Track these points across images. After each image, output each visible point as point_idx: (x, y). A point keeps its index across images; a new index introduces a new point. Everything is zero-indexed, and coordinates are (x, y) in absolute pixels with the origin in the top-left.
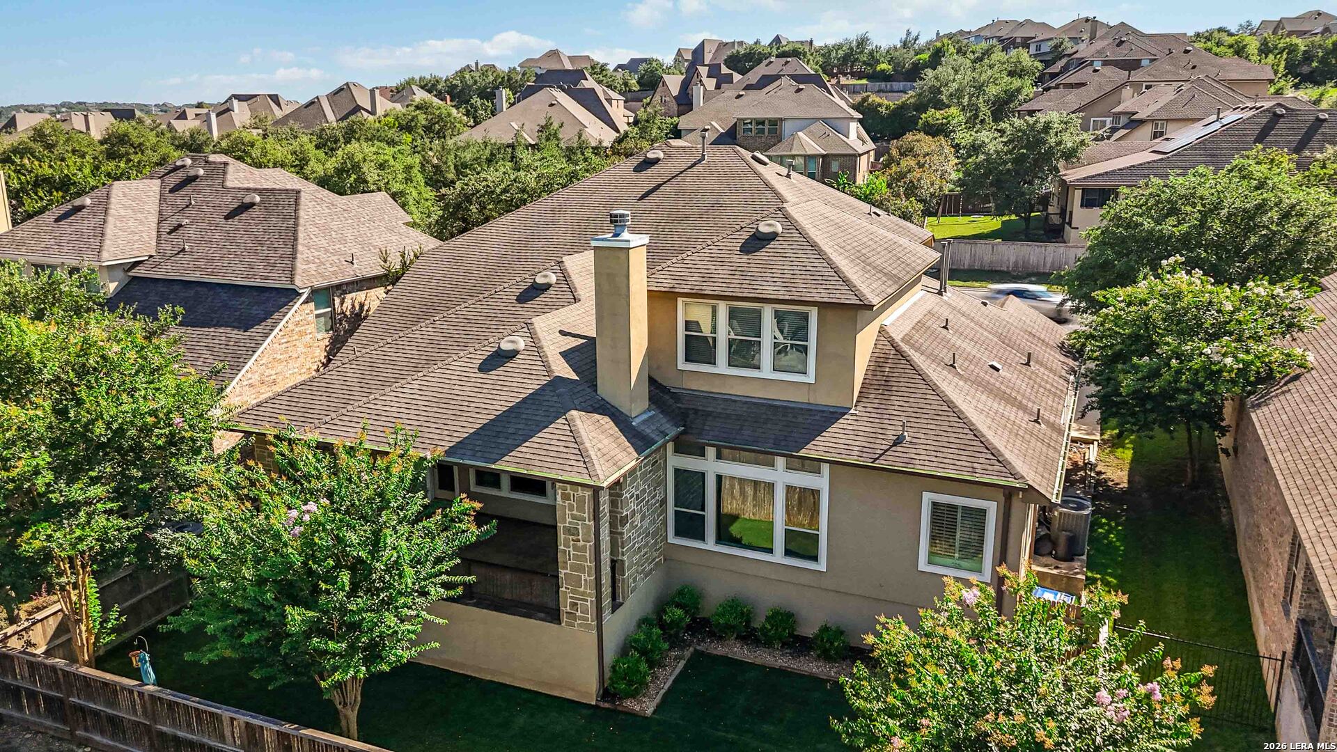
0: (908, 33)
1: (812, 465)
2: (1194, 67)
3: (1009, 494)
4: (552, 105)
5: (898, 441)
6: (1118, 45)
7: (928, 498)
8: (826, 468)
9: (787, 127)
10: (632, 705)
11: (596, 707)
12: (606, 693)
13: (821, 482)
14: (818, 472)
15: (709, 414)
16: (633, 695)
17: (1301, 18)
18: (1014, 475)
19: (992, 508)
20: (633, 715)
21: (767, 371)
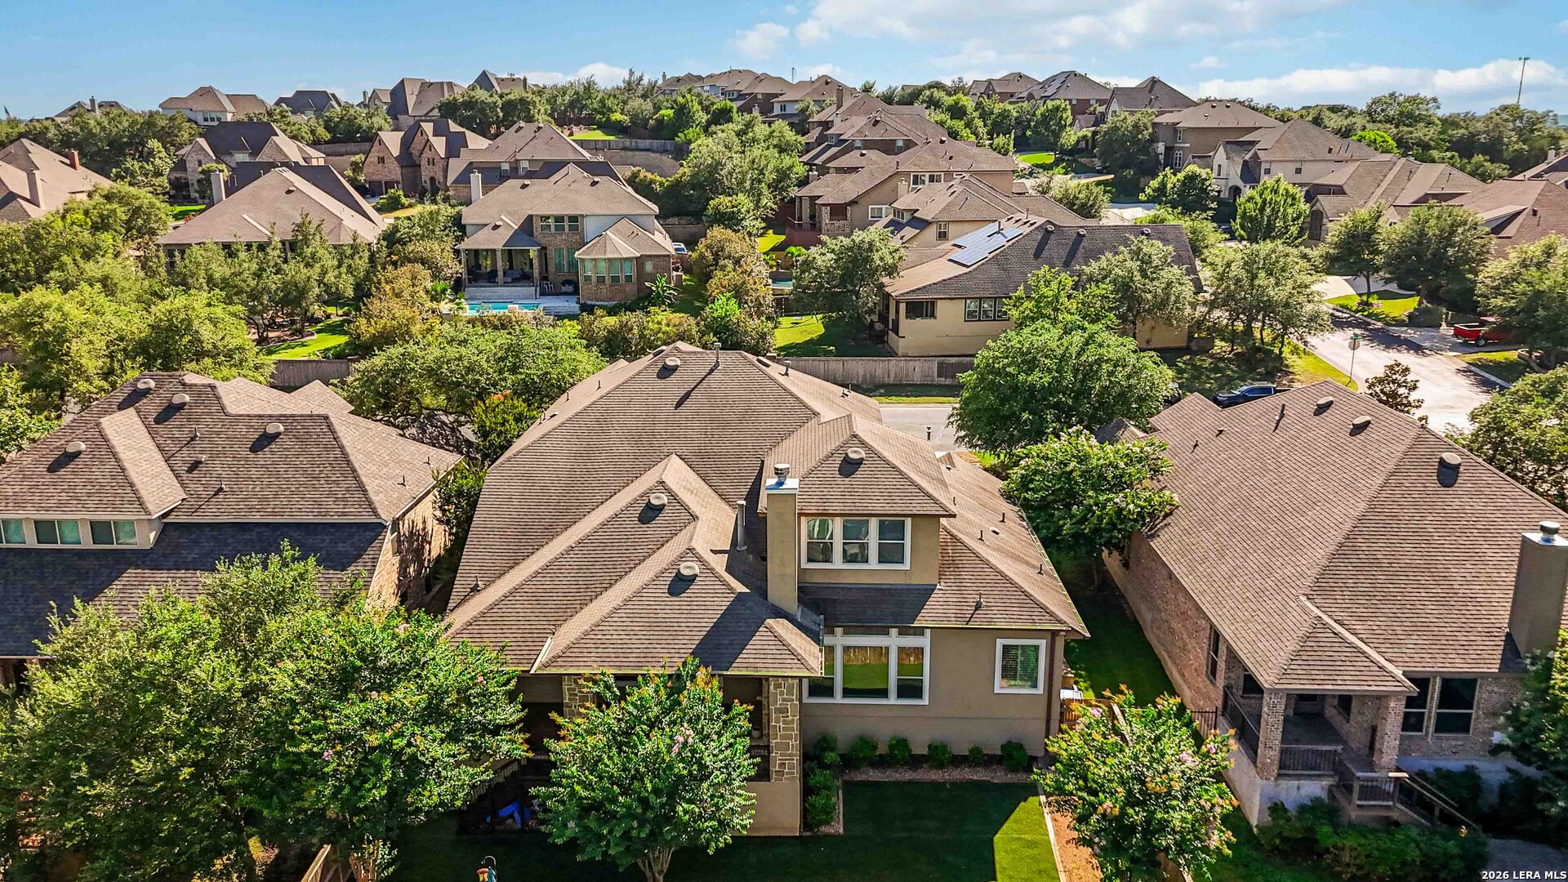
0: (631, 73)
1: (920, 631)
2: (951, 158)
3: (1054, 634)
4: (289, 192)
5: (978, 606)
6: (874, 125)
7: (1000, 643)
8: (928, 632)
9: (590, 227)
10: (824, 829)
11: (800, 837)
12: (806, 824)
13: (924, 642)
14: (923, 634)
15: (835, 601)
16: (827, 823)
18: (1060, 621)
19: (1043, 644)
20: (832, 836)
21: (873, 563)
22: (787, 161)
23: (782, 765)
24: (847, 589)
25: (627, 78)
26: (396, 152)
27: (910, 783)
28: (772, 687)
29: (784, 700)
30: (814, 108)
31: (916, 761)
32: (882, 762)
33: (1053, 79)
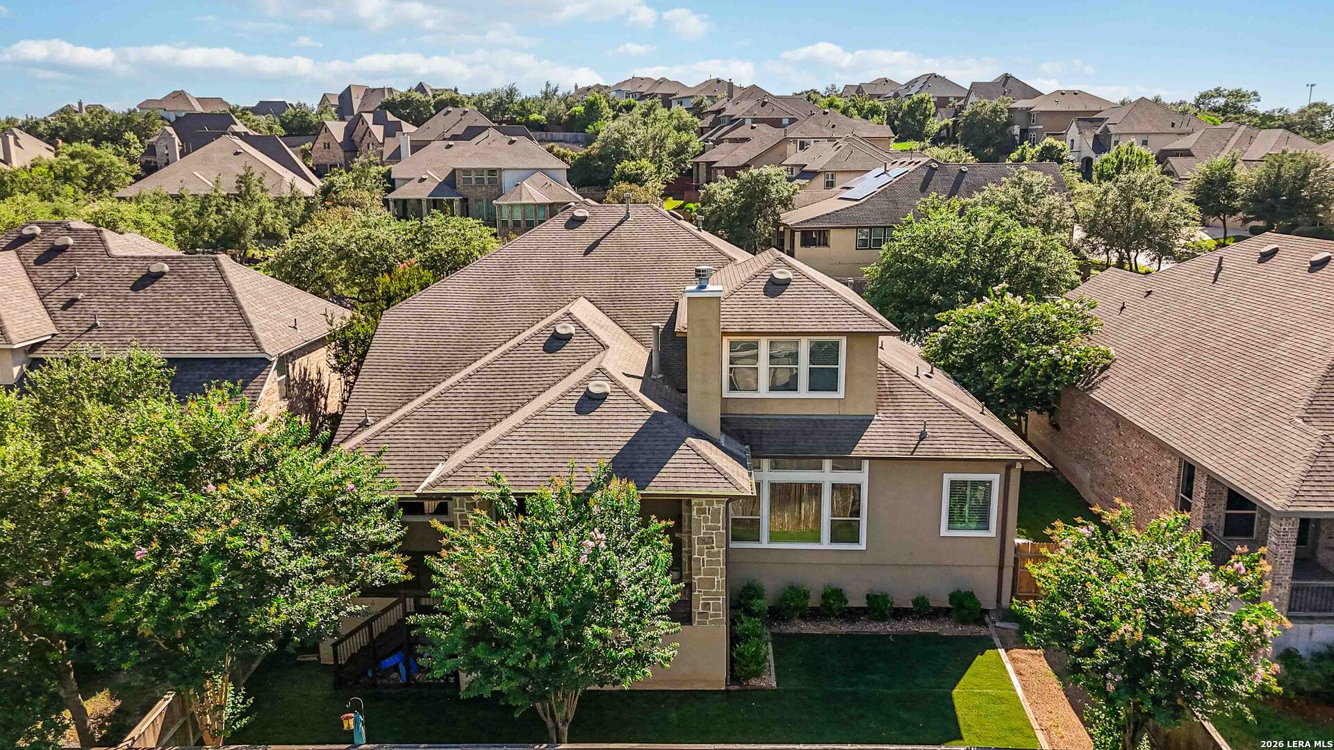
0: (548, 85)
1: (856, 464)
2: (833, 126)
3: (1010, 465)
4: (237, 153)
5: (923, 436)
6: (763, 106)
7: (947, 478)
8: (866, 464)
9: (507, 179)
10: (754, 682)
11: (727, 691)
12: (733, 677)
13: (861, 477)
14: (860, 469)
15: (761, 433)
16: (757, 674)
17: (875, 84)
19: (996, 479)
20: (763, 690)
21: (803, 392)
22: (685, 137)
23: (706, 605)
24: (775, 420)
25: (544, 90)
26: (340, 138)
27: (849, 636)
28: (694, 513)
29: (708, 528)
30: (707, 102)
31: (852, 615)
32: (816, 615)
33: (916, 80)
